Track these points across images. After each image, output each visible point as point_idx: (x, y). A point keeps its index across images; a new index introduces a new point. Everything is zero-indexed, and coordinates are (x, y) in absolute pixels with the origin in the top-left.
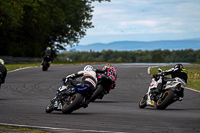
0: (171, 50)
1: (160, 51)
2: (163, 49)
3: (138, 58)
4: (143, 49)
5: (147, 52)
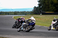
0: (19, 11)
1: (16, 12)
2: (17, 11)
3: (10, 14)
4: (11, 11)
5: (12, 12)
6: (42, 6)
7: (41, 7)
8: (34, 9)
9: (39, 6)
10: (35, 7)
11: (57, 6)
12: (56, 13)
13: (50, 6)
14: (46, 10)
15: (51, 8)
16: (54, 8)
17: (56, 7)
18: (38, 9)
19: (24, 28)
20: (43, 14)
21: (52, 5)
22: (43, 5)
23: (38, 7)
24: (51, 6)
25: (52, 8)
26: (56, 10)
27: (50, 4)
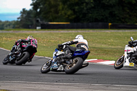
6: (41, 9)
7: (38, 10)
8: (22, 15)
9: (33, 8)
10: (24, 10)
11: (77, 8)
12: (75, 24)
13: (60, 7)
14: (51, 18)
15: (63, 12)
16: (70, 12)
17: (74, 10)
18: (32, 16)
19: (61, 63)
20: (44, 27)
21: (66, 6)
22: (44, 4)
23: (30, 10)
24: (63, 8)
25: (65, 14)
26: (73, 17)
27: (61, 3)
